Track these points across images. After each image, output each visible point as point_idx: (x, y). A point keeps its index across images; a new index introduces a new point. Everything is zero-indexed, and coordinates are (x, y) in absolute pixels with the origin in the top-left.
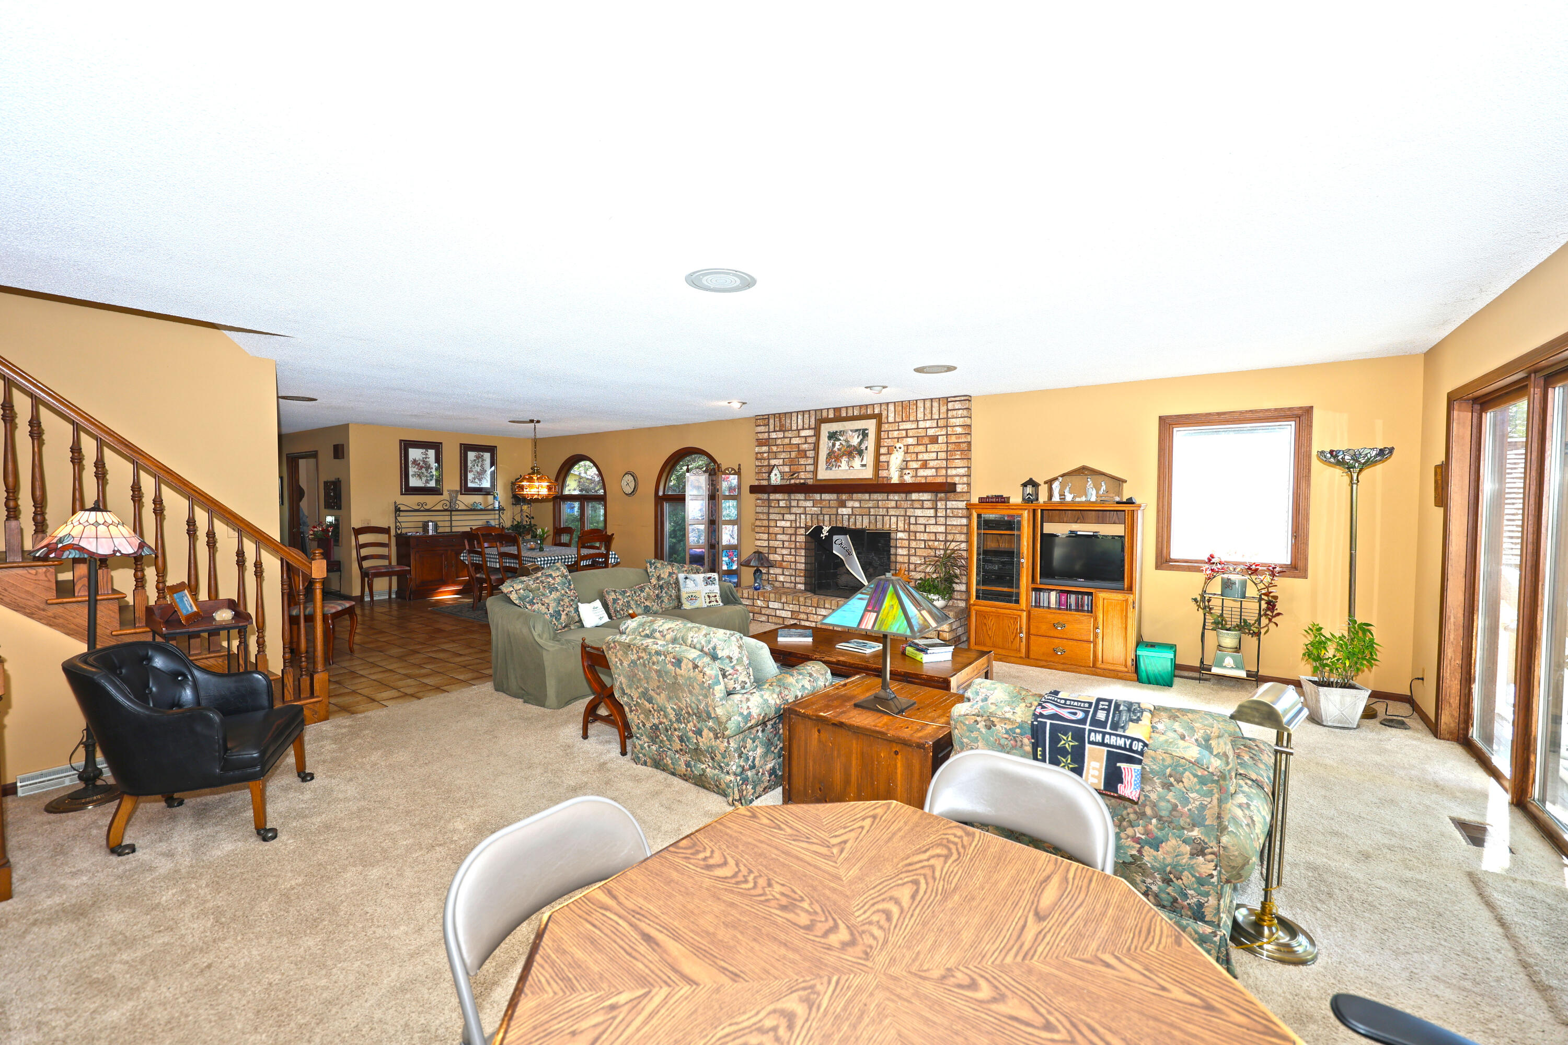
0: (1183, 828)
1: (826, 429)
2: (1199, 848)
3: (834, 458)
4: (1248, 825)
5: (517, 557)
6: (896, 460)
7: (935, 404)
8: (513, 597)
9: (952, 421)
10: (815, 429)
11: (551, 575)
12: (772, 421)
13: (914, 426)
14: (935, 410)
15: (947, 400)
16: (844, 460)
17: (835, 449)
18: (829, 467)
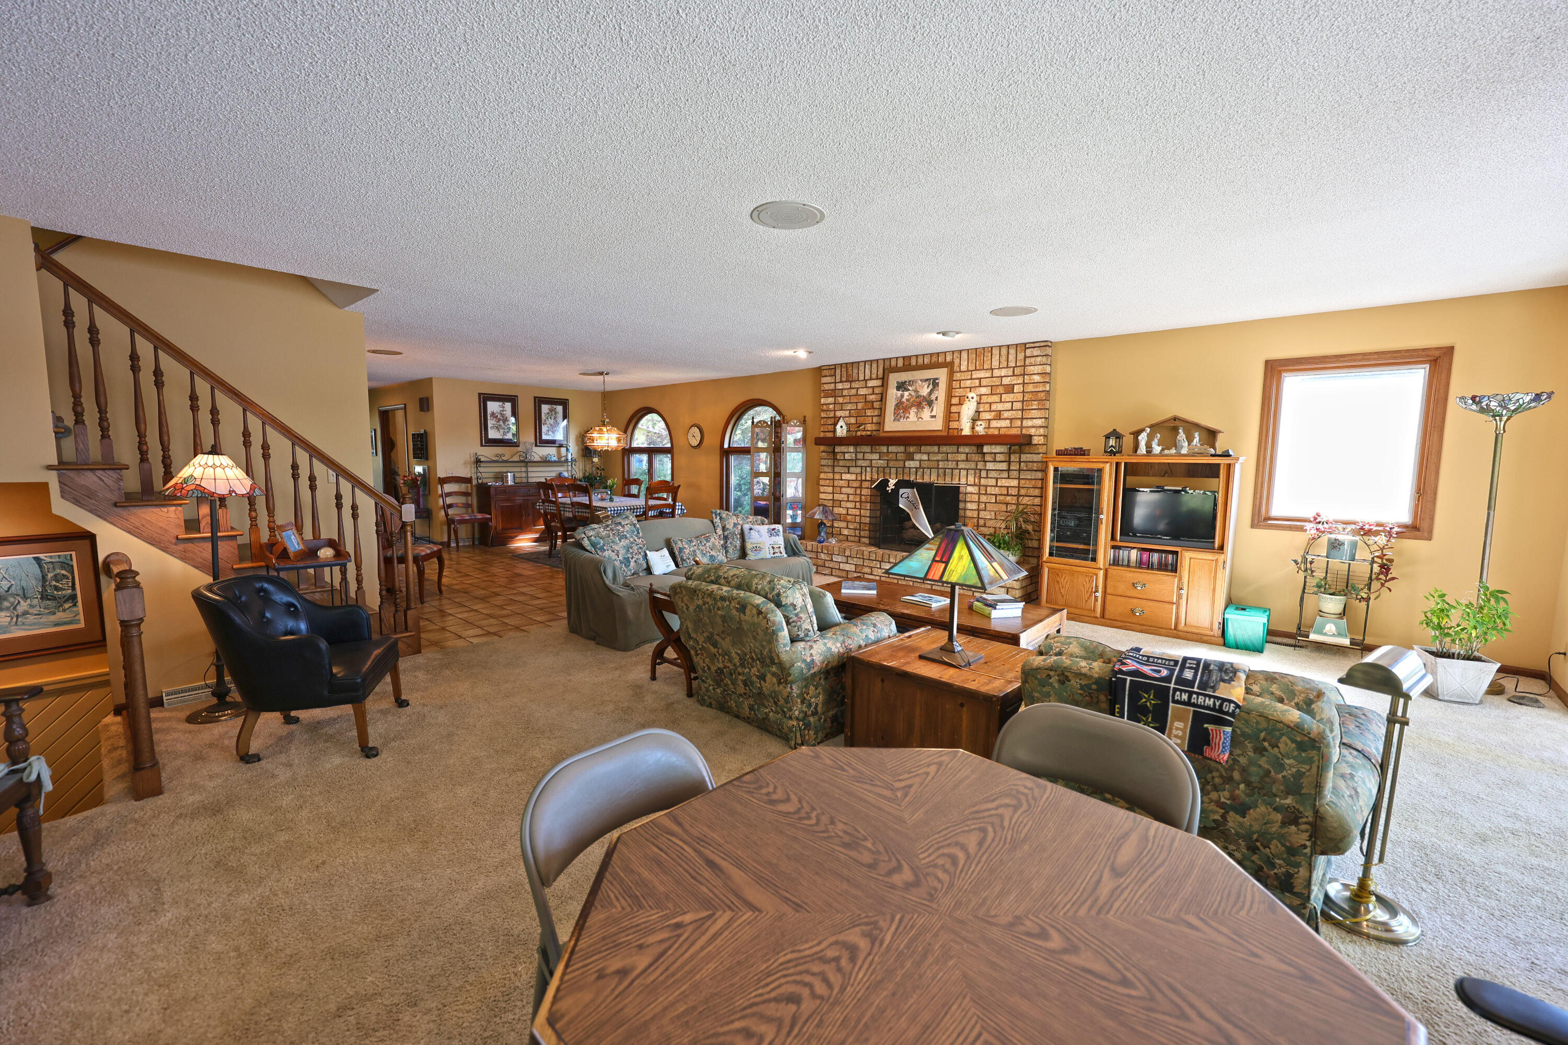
0: (1275, 796)
1: (894, 379)
2: (1293, 816)
3: (902, 408)
4: (1351, 796)
5: (588, 506)
6: (968, 410)
7: (1012, 351)
8: (586, 543)
9: (1030, 369)
10: (883, 379)
11: (620, 523)
12: (838, 371)
13: (988, 374)
14: (1012, 357)
15: (1025, 346)
16: (913, 411)
17: (904, 400)
18: (897, 419)
